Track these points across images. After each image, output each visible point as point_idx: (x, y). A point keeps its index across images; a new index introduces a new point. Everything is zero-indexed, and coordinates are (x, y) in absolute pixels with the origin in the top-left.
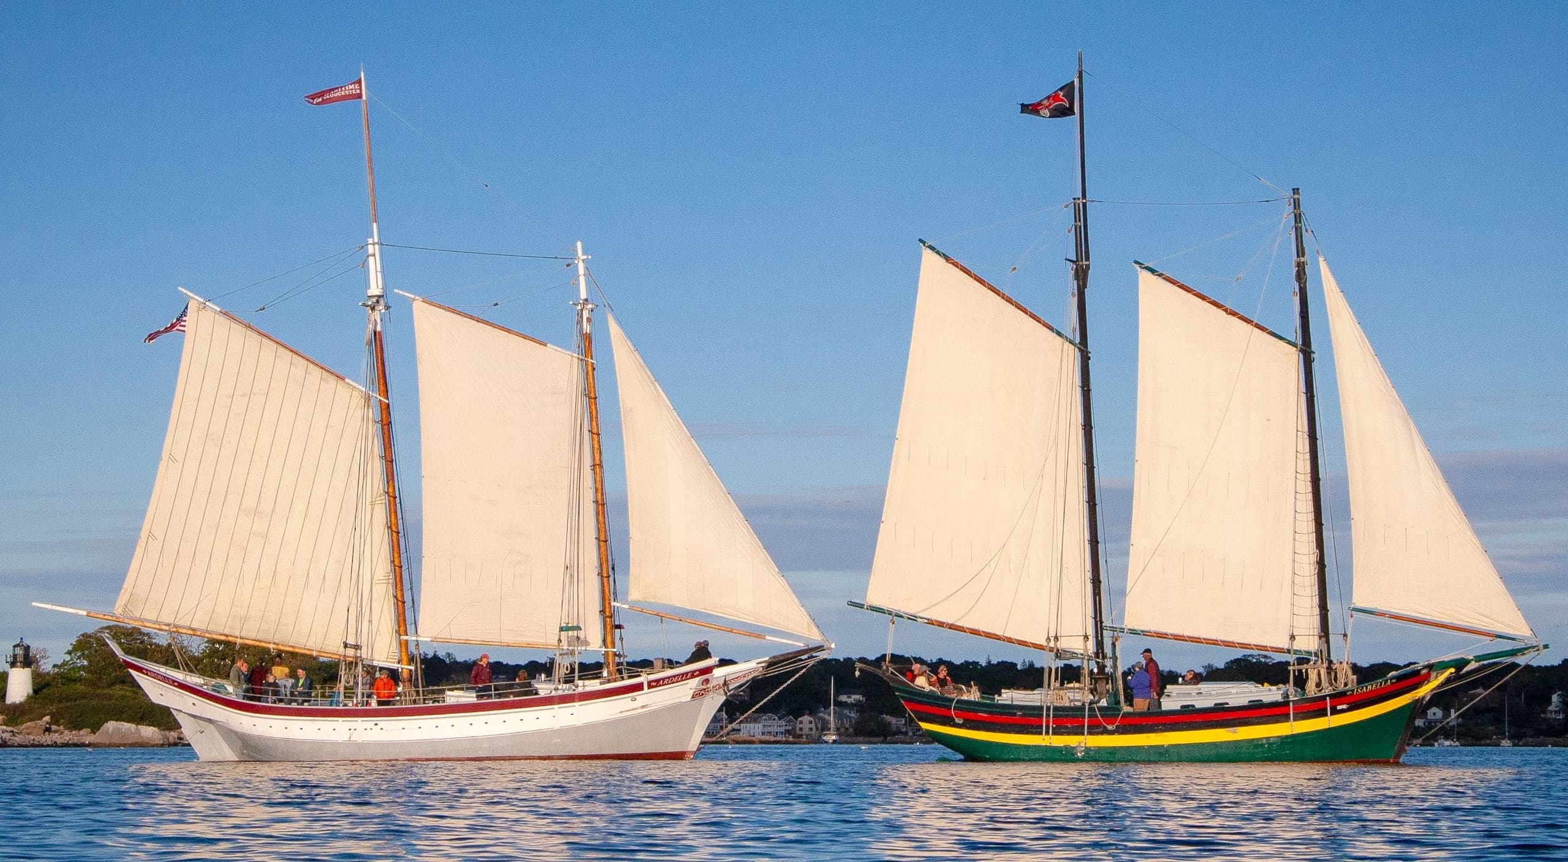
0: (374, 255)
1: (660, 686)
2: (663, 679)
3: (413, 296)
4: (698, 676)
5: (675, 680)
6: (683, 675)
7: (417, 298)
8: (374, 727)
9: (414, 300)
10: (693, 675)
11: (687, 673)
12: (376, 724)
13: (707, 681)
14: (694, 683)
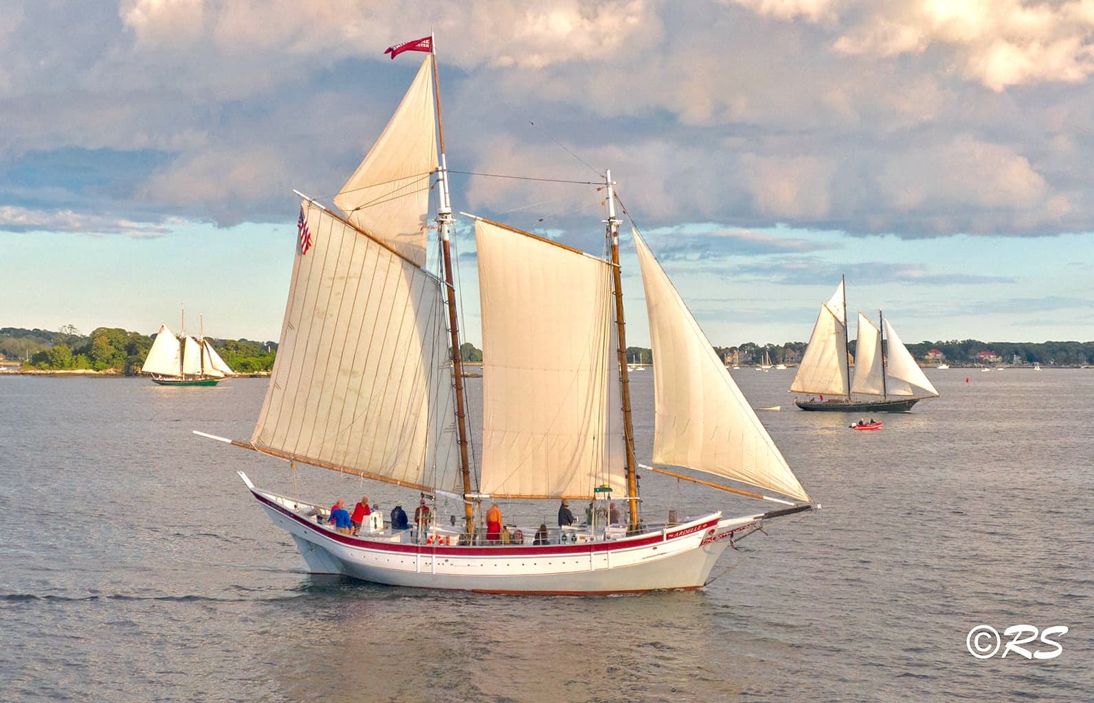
0: (443, 180)
1: (676, 537)
2: (679, 532)
3: (474, 217)
4: (706, 527)
5: (687, 532)
6: (694, 527)
7: (478, 218)
8: (445, 563)
9: (475, 219)
10: (702, 527)
11: (698, 526)
12: (447, 561)
13: (713, 531)
14: (702, 533)
